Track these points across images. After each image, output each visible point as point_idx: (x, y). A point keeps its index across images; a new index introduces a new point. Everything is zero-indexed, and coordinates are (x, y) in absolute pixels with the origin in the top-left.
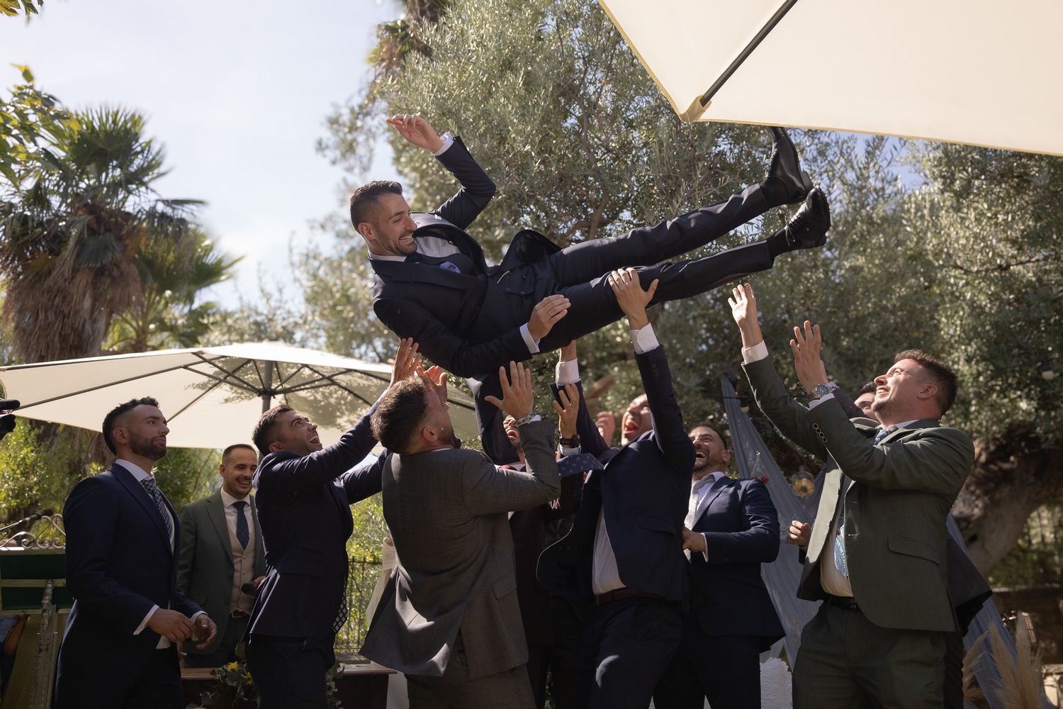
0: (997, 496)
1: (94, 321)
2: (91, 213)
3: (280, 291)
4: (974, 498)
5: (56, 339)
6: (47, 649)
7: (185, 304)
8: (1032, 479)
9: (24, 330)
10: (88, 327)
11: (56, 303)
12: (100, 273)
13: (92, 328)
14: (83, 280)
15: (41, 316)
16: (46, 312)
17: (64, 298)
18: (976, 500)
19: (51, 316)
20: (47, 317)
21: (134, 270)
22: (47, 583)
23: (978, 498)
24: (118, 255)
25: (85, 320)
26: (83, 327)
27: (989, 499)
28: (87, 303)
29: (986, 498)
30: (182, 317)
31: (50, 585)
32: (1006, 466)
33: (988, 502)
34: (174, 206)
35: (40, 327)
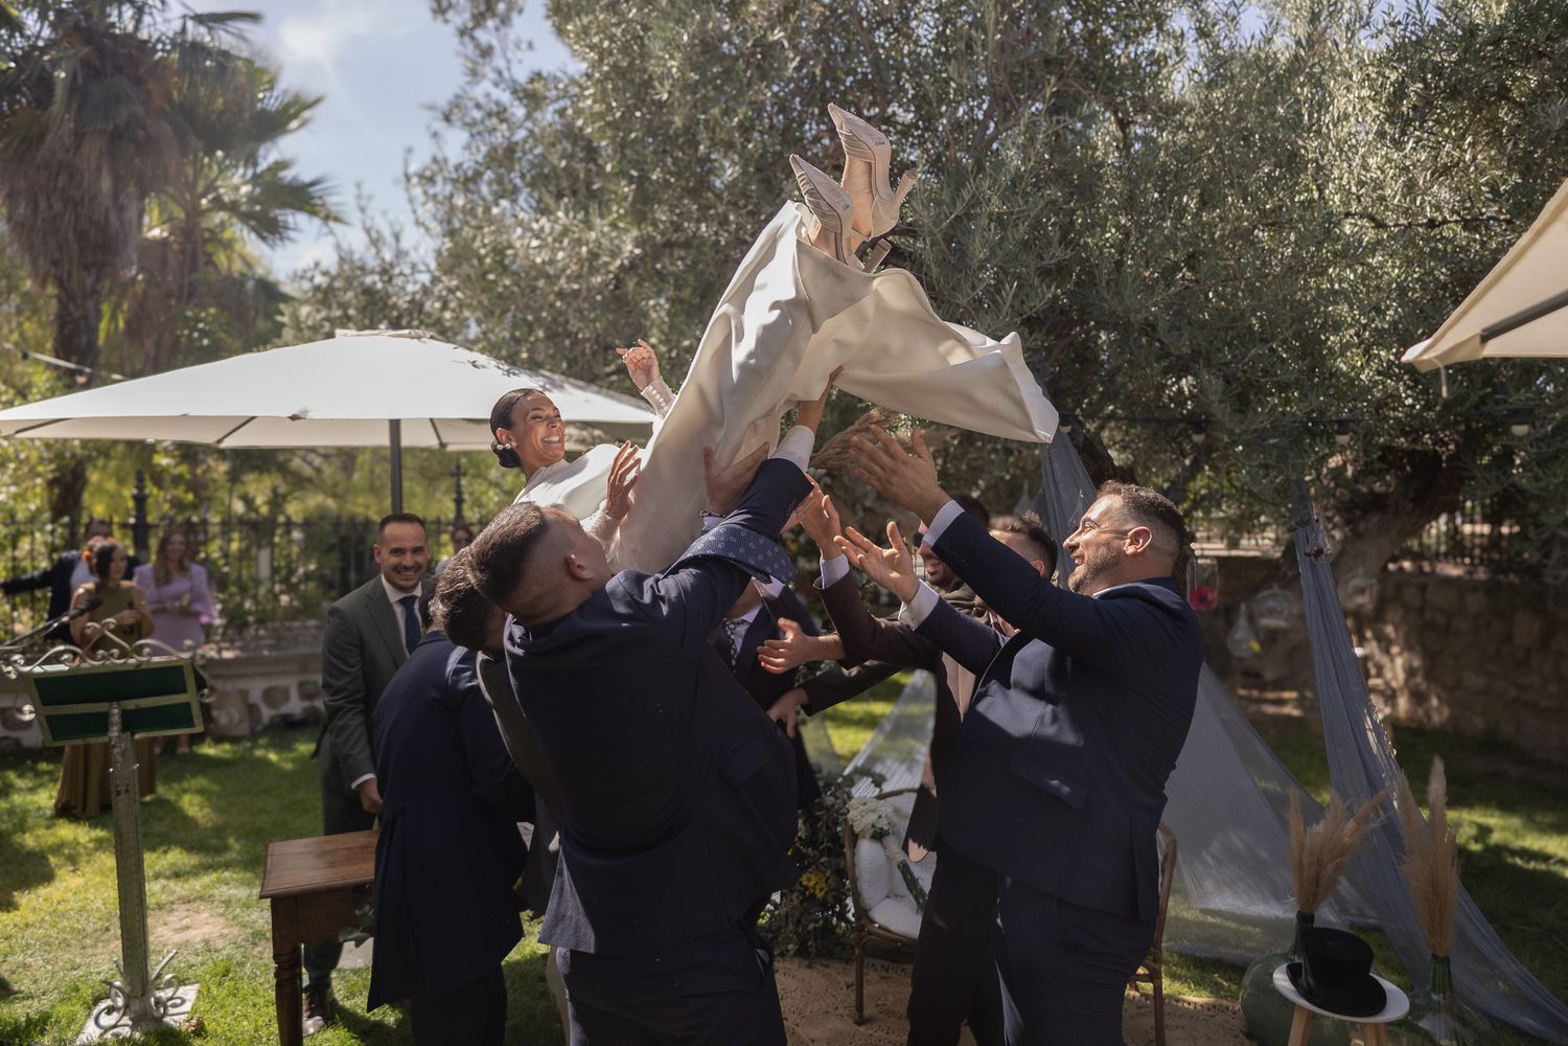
0: (1362, 527)
1: (121, 209)
2: (88, 41)
3: (397, 237)
4: (1330, 526)
5: (71, 236)
6: (127, 791)
7: (246, 167)
8: (1410, 506)
9: (23, 225)
10: (113, 218)
11: (60, 184)
12: (117, 136)
13: (120, 219)
14: (93, 149)
15: (43, 205)
16: (48, 197)
17: (71, 177)
18: (1333, 528)
19: (57, 206)
20: (50, 206)
21: (166, 128)
22: (111, 707)
23: (1335, 526)
24: (140, 110)
25: (107, 209)
26: (107, 218)
27: (1351, 530)
28: (106, 184)
29: (1347, 529)
30: (246, 183)
31: (116, 711)
32: (1378, 487)
33: (1349, 534)
34: (211, 24)
35: (43, 221)
